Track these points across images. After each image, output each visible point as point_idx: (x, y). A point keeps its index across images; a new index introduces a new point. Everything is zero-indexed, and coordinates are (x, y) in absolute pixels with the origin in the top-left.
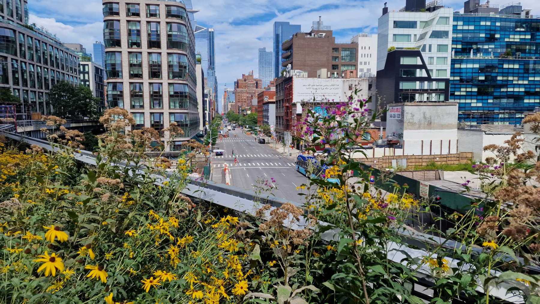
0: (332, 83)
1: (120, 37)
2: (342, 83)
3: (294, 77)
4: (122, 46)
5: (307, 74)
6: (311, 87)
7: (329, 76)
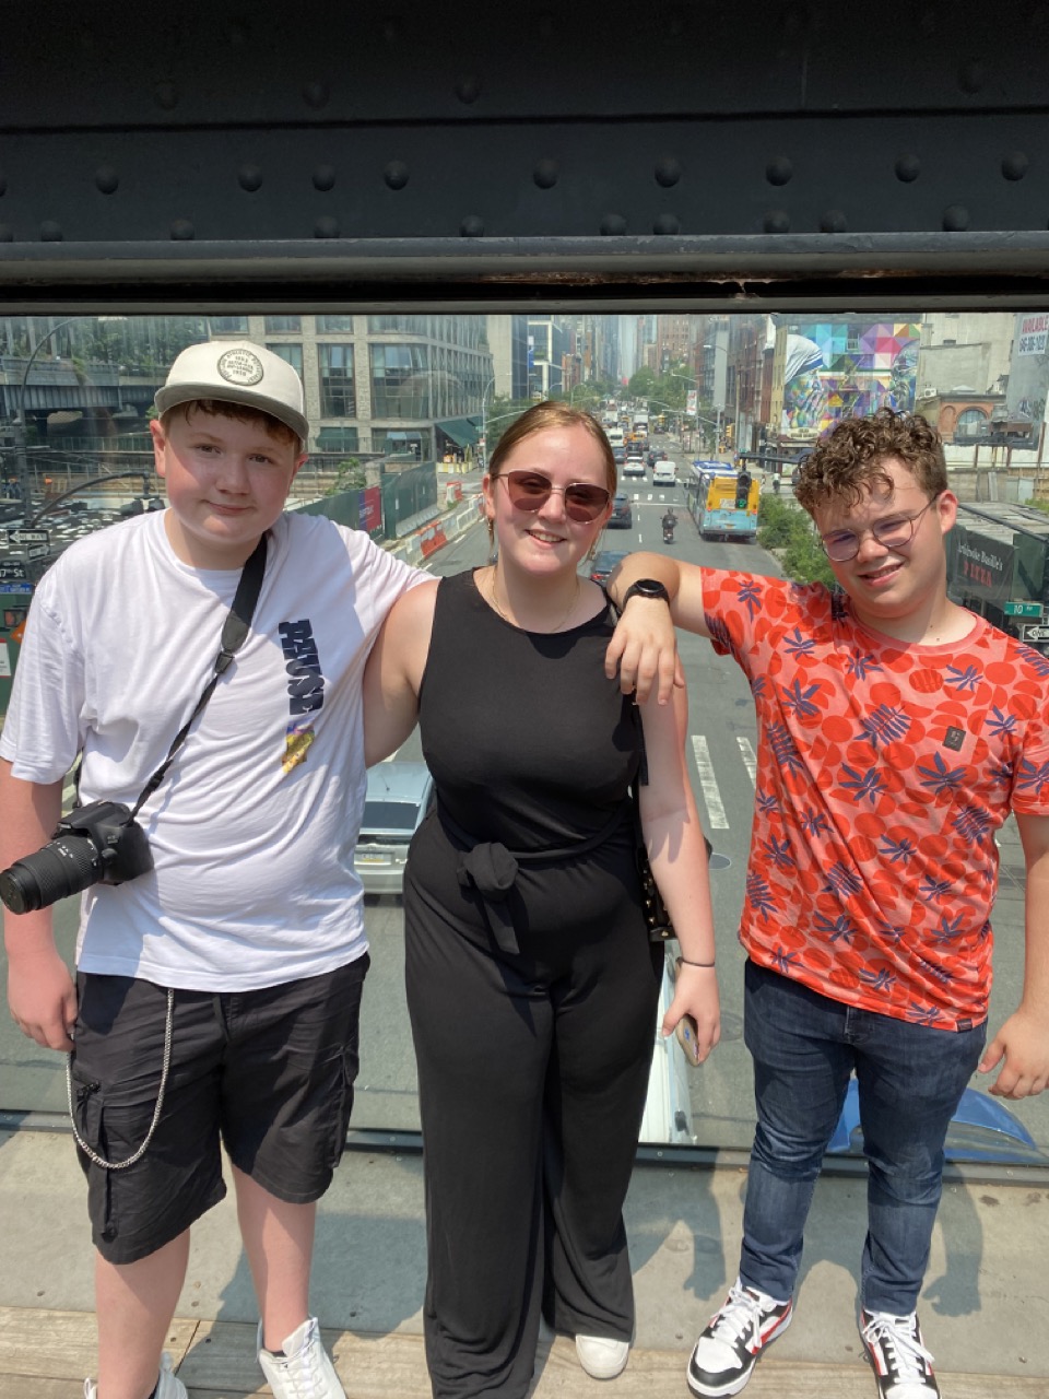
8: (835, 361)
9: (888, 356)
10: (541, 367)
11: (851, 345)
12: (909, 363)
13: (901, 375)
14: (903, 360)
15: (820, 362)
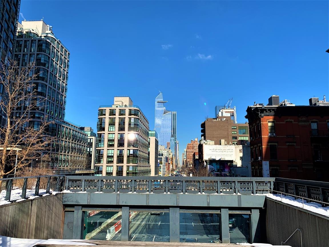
0: (228, 148)
1: (105, 126)
2: (234, 147)
3: (204, 144)
4: (105, 130)
5: (214, 142)
6: (214, 150)
7: (226, 144)
8: (217, 170)
9: (228, 169)
10: (161, 166)
11: (220, 167)
12: (232, 171)
13: (231, 173)
14: (231, 170)
15: (214, 170)
